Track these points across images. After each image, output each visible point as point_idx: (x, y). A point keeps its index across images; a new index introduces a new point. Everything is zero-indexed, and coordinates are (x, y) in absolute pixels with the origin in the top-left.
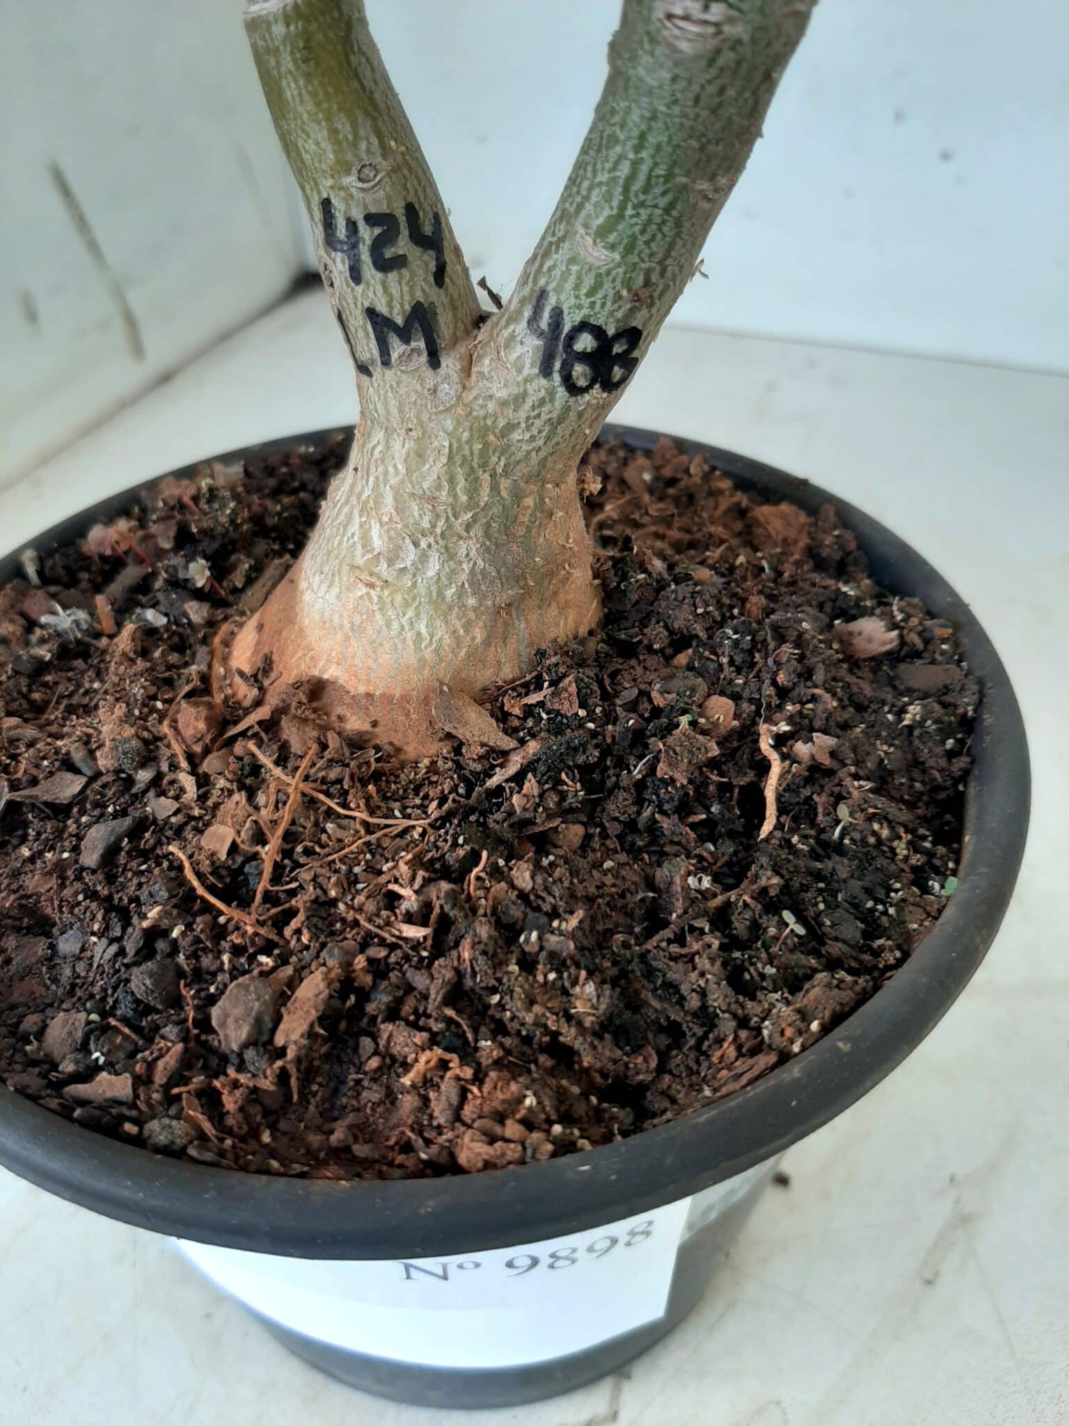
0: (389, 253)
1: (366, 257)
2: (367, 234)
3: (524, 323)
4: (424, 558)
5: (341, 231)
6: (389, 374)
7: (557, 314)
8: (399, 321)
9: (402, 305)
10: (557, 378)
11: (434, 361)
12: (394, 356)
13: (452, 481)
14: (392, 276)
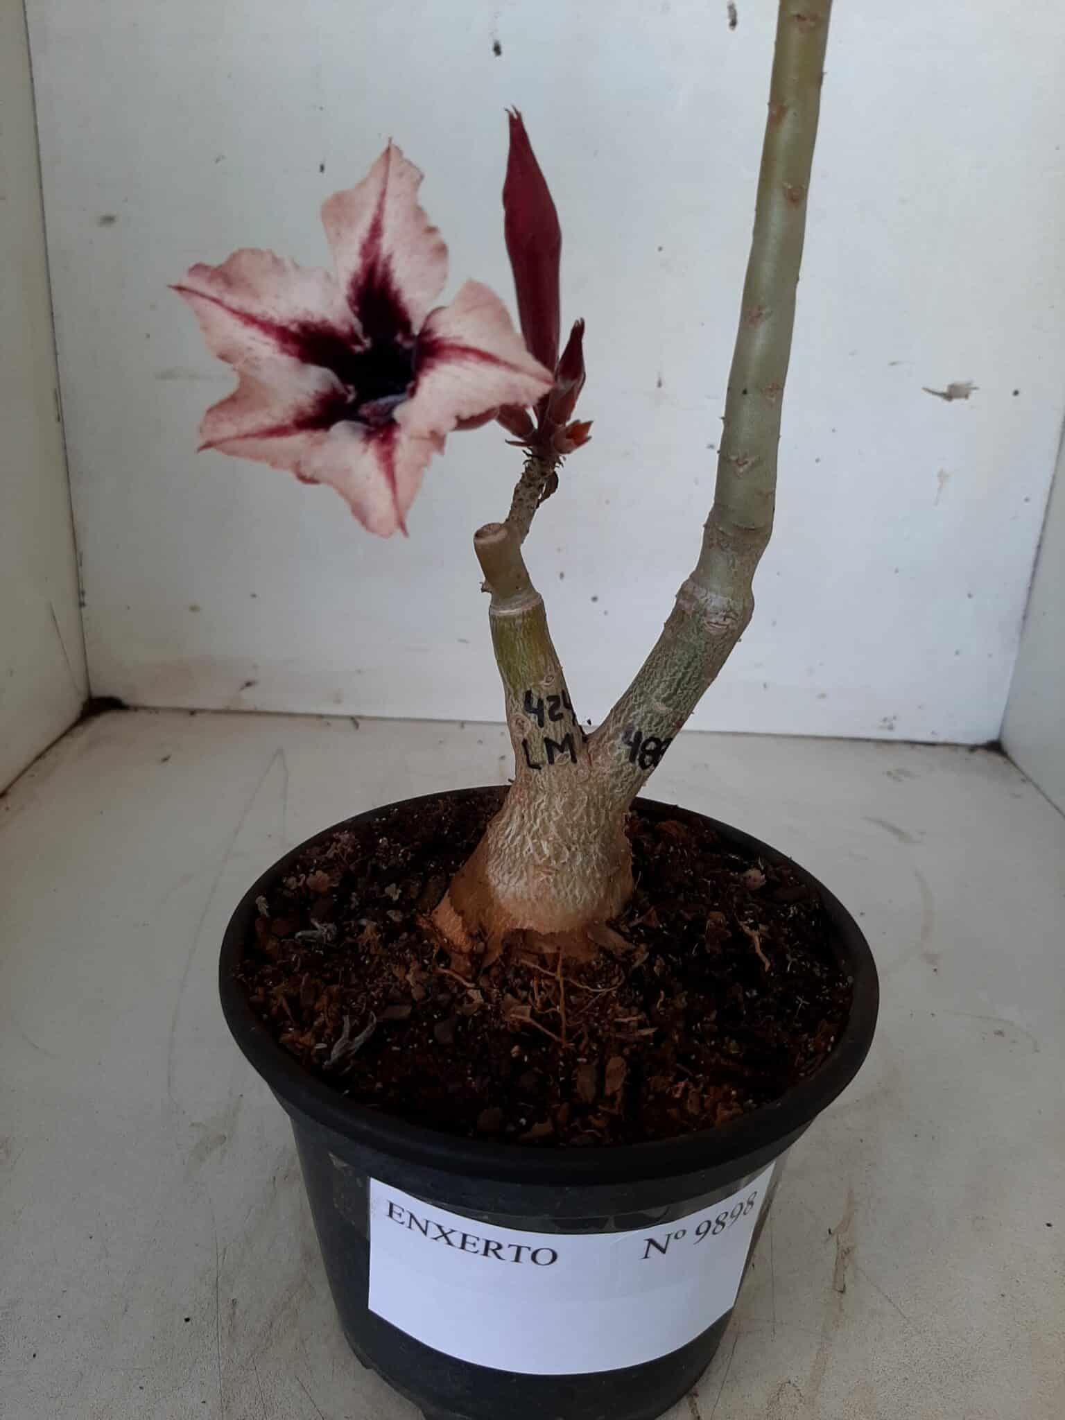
0: (556, 713)
1: (547, 715)
2: (547, 705)
3: (620, 739)
4: (573, 856)
5: (535, 704)
6: (552, 767)
7: (639, 734)
8: (560, 743)
9: (561, 735)
10: (637, 763)
11: (574, 760)
12: (556, 760)
13: (588, 816)
14: (558, 723)
